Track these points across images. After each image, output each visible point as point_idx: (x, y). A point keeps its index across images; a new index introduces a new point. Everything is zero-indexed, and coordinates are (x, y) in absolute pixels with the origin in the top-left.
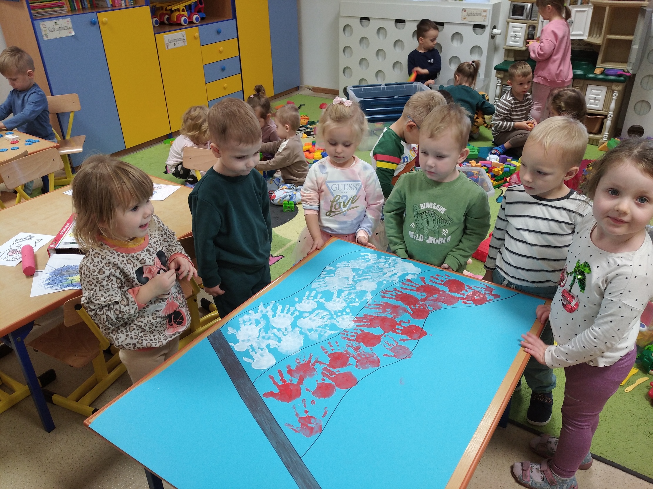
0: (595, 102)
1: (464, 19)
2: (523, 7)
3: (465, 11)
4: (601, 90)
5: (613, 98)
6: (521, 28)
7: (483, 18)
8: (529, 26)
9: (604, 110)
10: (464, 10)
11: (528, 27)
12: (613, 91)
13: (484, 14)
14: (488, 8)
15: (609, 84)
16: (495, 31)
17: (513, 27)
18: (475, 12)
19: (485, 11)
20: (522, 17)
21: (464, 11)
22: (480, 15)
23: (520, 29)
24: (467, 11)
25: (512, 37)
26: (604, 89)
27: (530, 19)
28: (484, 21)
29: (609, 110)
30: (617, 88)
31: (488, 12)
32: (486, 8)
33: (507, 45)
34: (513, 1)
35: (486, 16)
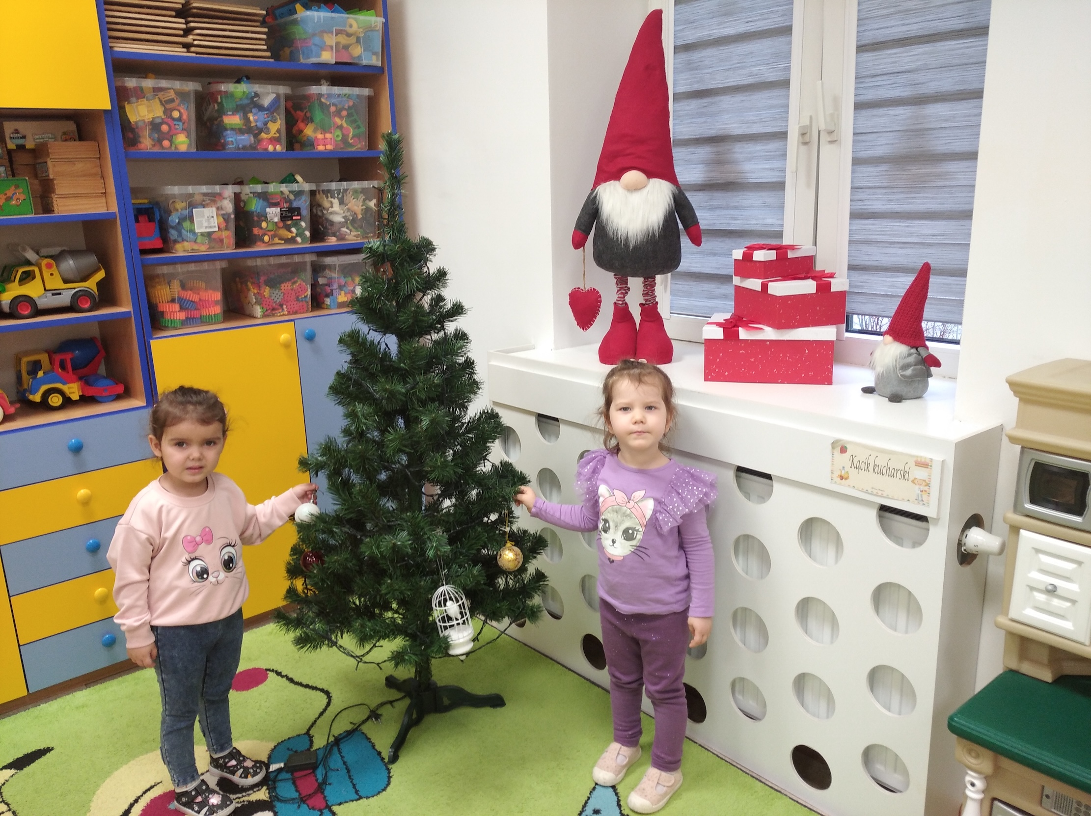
1: (842, 478)
2: (1080, 478)
3: (843, 450)
6: (1072, 560)
7: (916, 489)
10: (841, 446)
13: (920, 474)
14: (936, 455)
16: (976, 538)
17: (1038, 551)
18: (881, 462)
19: (923, 464)
20: (1075, 518)
21: (838, 450)
22: (905, 475)
23: (1065, 564)
24: (849, 453)
28: (920, 501)
31: (936, 470)
32: (925, 454)
33: (1013, 614)
34: (1026, 448)
35: (928, 485)
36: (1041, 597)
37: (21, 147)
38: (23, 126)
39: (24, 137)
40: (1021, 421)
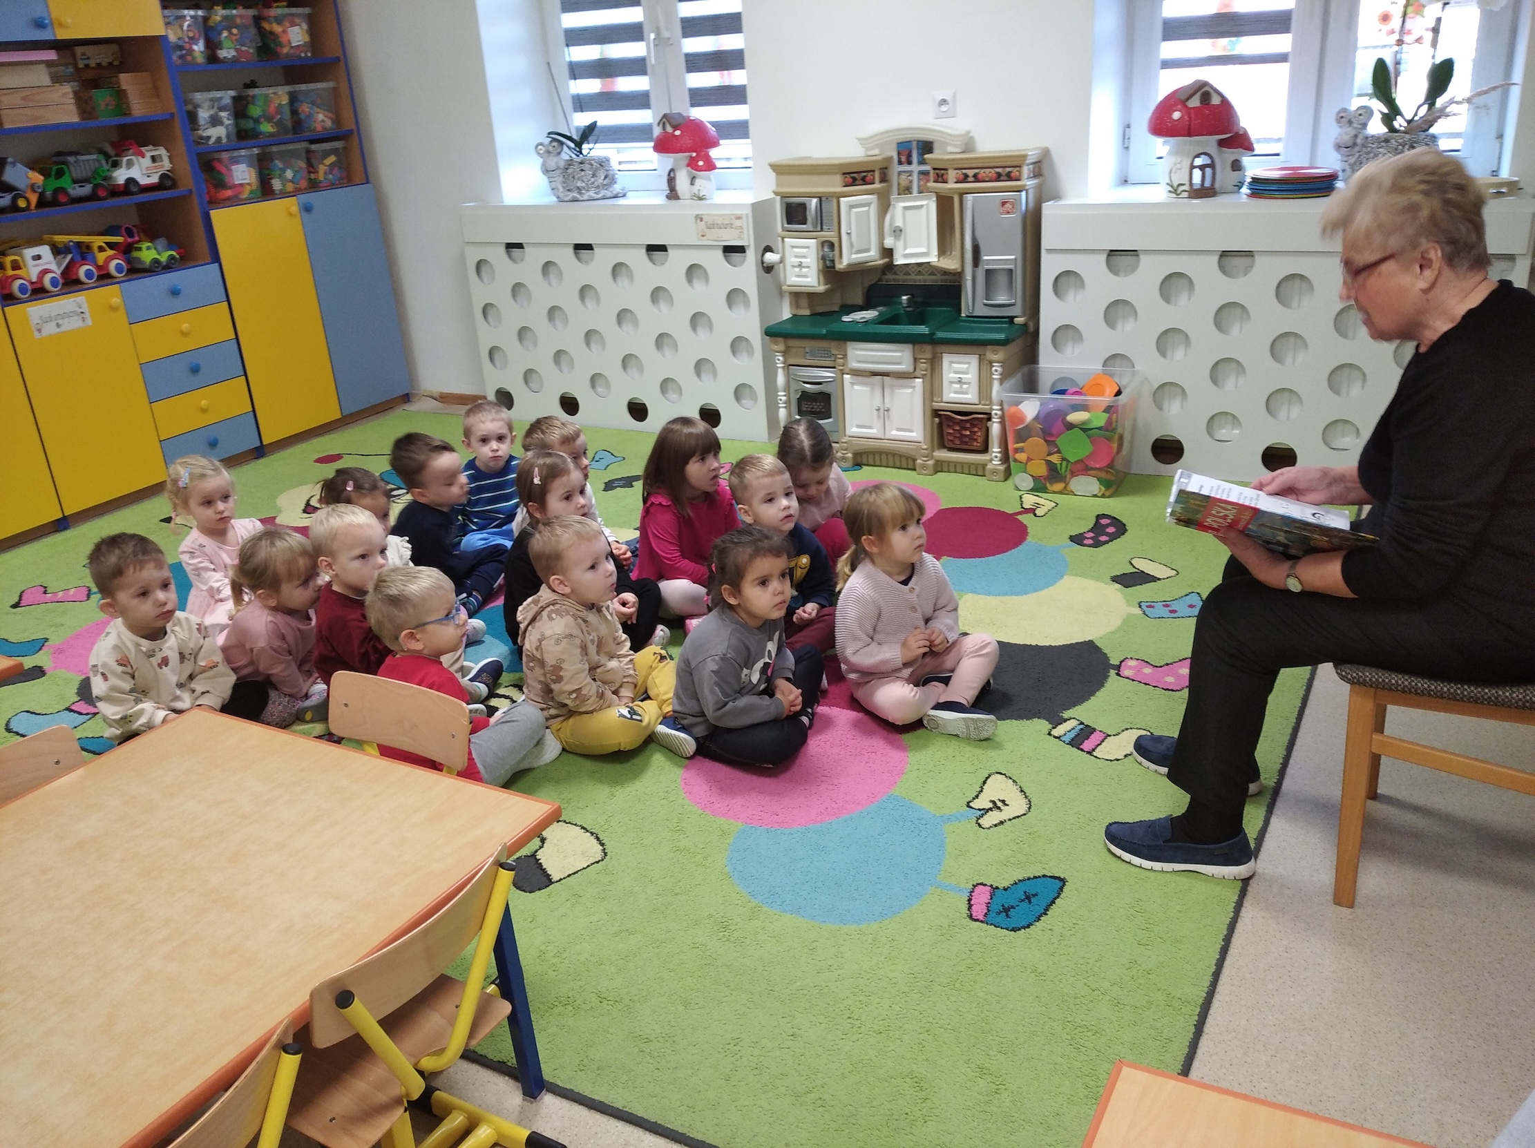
0: (961, 387)
1: (703, 236)
2: (803, 207)
3: (701, 220)
4: (969, 363)
5: (994, 377)
6: (807, 247)
7: (737, 231)
8: (823, 243)
9: (983, 402)
10: (699, 218)
11: (820, 245)
12: (991, 363)
13: (737, 223)
14: (743, 212)
15: (980, 350)
16: (770, 257)
17: (793, 247)
18: (722, 222)
19: (739, 218)
20: (804, 226)
21: (699, 220)
22: (731, 225)
23: (805, 250)
24: (705, 220)
25: (794, 266)
26: (974, 360)
27: (822, 230)
28: (740, 238)
29: (991, 404)
30: (994, 357)
31: (744, 219)
32: (738, 212)
33: (788, 283)
34: (784, 196)
35: (742, 228)
36: (797, 269)
37: (87, 66)
38: (89, 50)
39: (88, 58)
40: (778, 185)
